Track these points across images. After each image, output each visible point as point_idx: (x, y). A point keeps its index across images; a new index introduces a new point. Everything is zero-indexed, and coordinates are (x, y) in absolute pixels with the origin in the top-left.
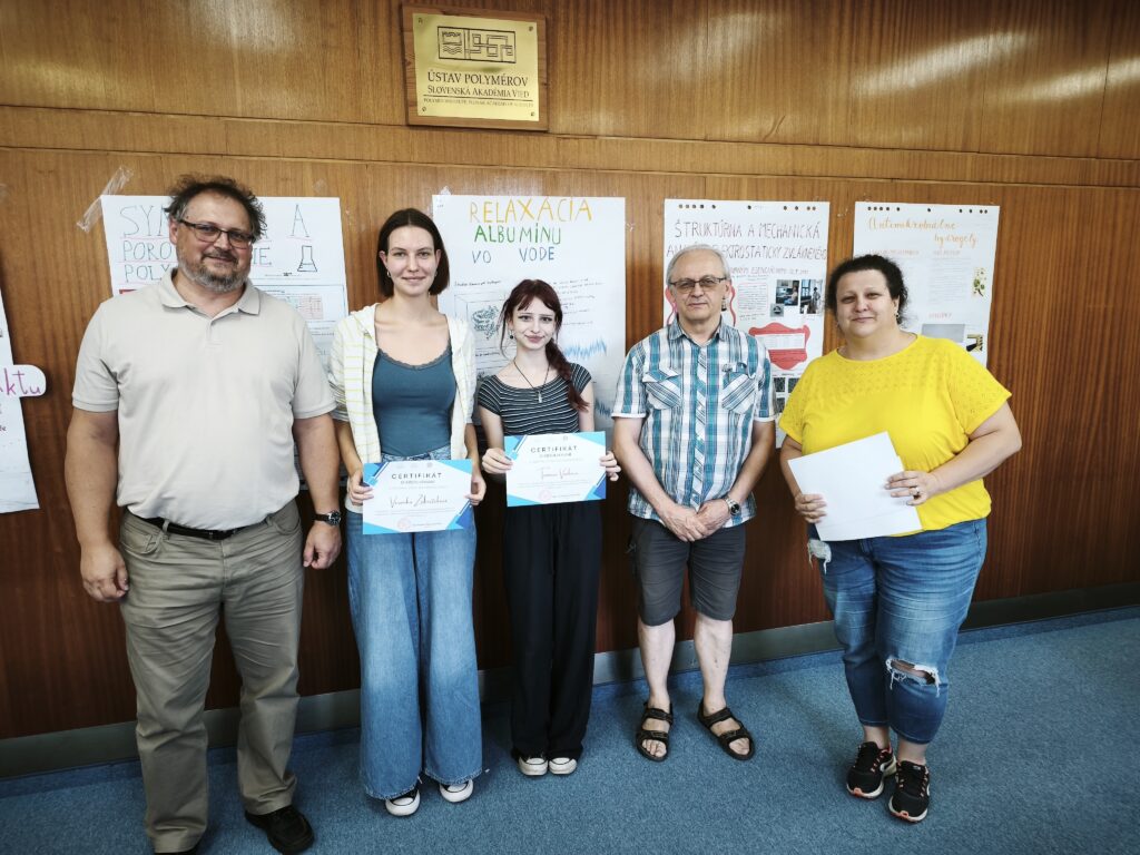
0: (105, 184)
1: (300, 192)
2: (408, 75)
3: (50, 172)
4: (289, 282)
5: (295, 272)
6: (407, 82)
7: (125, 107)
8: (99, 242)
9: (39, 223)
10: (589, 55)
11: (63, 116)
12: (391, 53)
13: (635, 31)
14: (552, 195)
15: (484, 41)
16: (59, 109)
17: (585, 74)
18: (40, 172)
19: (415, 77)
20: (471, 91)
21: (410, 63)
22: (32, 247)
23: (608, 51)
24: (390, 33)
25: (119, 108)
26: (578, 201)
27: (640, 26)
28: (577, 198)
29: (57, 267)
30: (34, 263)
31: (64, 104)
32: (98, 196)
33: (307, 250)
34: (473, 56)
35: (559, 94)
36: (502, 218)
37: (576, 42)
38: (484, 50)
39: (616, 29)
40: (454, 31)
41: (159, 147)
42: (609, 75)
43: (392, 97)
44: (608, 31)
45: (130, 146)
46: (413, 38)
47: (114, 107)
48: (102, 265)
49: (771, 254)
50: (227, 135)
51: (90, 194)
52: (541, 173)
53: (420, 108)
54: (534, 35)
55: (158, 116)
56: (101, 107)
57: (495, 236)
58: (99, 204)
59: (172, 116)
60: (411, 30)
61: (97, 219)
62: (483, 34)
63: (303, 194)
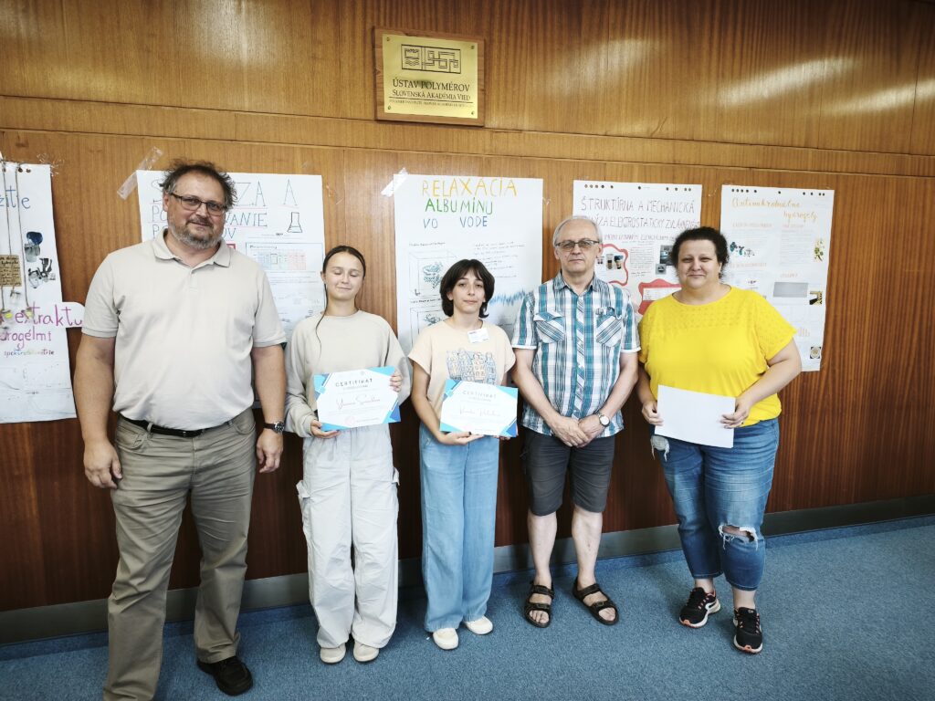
0: (140, 161)
1: (291, 170)
2: (377, 81)
3: (99, 151)
4: (280, 241)
5: (285, 232)
6: (376, 87)
7: (158, 103)
8: (134, 206)
9: (88, 191)
10: (517, 68)
11: (110, 108)
12: (364, 65)
13: (552, 51)
14: (487, 176)
15: (436, 57)
16: (107, 103)
17: (513, 83)
18: (91, 151)
19: (383, 83)
20: (426, 94)
21: (379, 72)
22: (81, 210)
23: (532, 65)
24: (365, 49)
25: (154, 103)
26: (506, 180)
27: (556, 47)
28: (506, 178)
29: (100, 225)
30: (82, 223)
31: (111, 99)
32: (134, 170)
33: (295, 216)
34: (428, 68)
35: (494, 98)
36: (447, 193)
37: (507, 59)
38: (436, 63)
39: (537, 48)
40: (415, 48)
41: (184, 133)
42: (532, 84)
43: (365, 98)
44: (531, 51)
45: (161, 133)
46: (382, 53)
47: (150, 103)
48: (135, 225)
49: (656, 224)
50: (236, 125)
51: (128, 170)
52: (478, 158)
53: (386, 107)
54: (475, 52)
55: (184, 110)
56: (140, 102)
57: (441, 207)
58: (135, 177)
59: (194, 110)
60: (381, 47)
61: (133, 188)
62: (436, 51)
63: (293, 172)
